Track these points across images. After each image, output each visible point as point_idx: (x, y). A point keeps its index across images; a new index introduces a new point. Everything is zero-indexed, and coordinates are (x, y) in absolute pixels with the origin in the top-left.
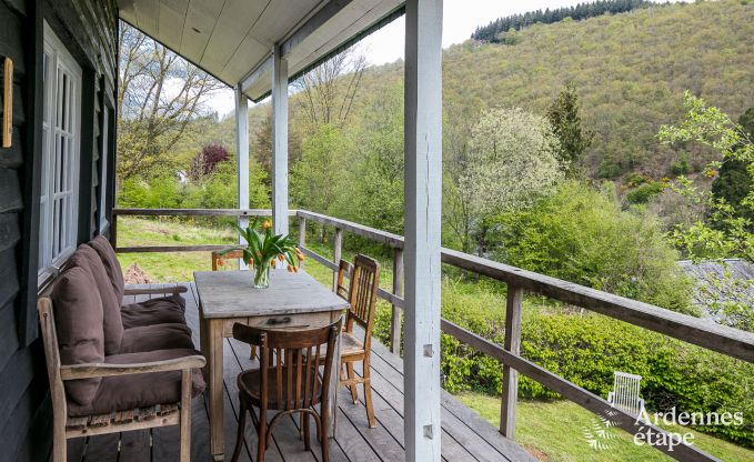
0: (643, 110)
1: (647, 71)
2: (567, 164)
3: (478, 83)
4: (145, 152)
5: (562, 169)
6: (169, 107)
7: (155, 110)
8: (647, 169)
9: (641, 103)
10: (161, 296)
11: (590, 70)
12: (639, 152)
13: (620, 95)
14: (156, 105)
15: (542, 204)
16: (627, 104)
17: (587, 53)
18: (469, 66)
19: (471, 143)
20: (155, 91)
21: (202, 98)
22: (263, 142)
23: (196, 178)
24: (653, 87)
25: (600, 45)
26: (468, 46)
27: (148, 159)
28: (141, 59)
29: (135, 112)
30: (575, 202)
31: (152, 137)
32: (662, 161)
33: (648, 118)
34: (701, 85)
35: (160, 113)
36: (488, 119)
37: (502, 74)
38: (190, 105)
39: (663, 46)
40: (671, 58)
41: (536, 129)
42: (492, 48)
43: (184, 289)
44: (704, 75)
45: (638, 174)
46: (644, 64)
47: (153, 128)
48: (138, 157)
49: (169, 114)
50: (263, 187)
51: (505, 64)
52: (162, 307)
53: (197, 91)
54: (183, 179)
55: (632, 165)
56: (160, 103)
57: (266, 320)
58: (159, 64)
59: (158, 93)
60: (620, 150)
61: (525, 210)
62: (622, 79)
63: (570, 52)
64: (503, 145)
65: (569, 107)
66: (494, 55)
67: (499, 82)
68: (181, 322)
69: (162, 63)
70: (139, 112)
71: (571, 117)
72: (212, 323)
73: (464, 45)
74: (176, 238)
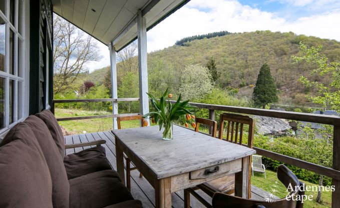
0: (230, 67)
1: (230, 54)
2: (214, 83)
3: (178, 59)
4: (63, 84)
5: (212, 85)
6: (72, 68)
7: (66, 68)
8: (232, 85)
9: (230, 64)
10: (89, 147)
11: (214, 54)
12: (230, 80)
13: (223, 62)
14: (67, 67)
15: (208, 96)
16: (225, 65)
17: (212, 49)
18: (175, 53)
19: (183, 77)
20: (66, 62)
21: (84, 64)
22: (107, 79)
23: (82, 93)
24: (233, 59)
25: (216, 46)
26: (174, 47)
27: (64, 87)
28: (60, 50)
29: (58, 70)
30: (218, 95)
31: (65, 79)
32: (237, 82)
33: (232, 69)
34: (247, 58)
35: (68, 69)
36: (189, 68)
37: (186, 56)
38: (80, 67)
39: (235, 47)
40: (238, 50)
41: (204, 71)
42: (182, 47)
43: (104, 142)
44: (248, 55)
45: (230, 87)
46: (230, 52)
47: (66, 76)
48: (60, 86)
49: (72, 70)
50: (108, 95)
51: (186, 52)
52: (92, 156)
53: (82, 61)
54: (77, 94)
55: (228, 84)
56: (68, 66)
57: (203, 171)
58: (67, 52)
59: (67, 63)
60: (224, 79)
61: (202, 99)
62: (223, 57)
63: (207, 48)
64: (193, 77)
65: (213, 64)
66: (183, 50)
67: (185, 58)
68: (109, 169)
69: (68, 51)
70: (60, 70)
71: (214, 67)
72: (162, 181)
73: (173, 47)
74: (76, 115)
